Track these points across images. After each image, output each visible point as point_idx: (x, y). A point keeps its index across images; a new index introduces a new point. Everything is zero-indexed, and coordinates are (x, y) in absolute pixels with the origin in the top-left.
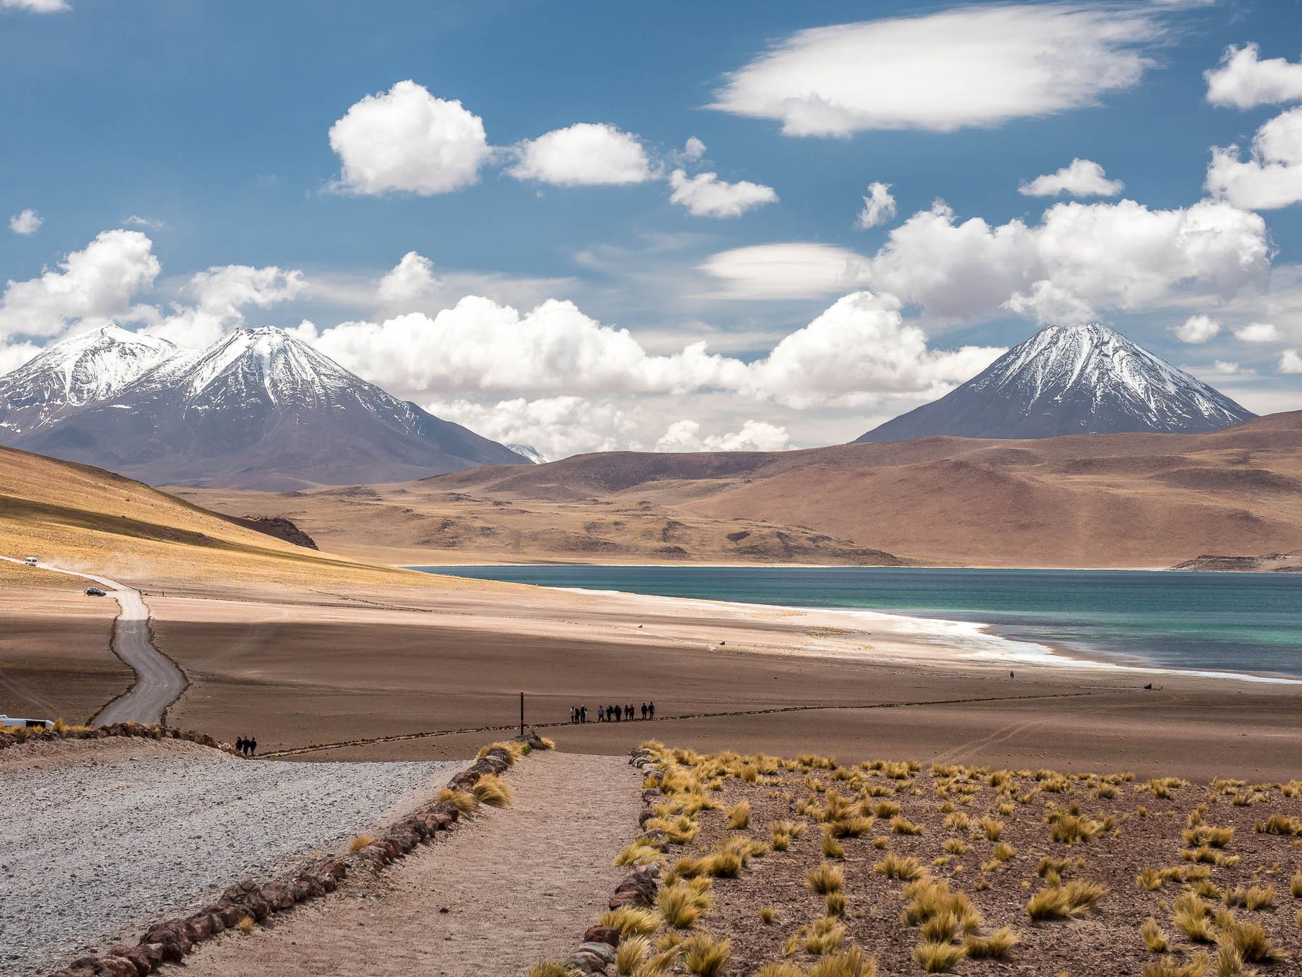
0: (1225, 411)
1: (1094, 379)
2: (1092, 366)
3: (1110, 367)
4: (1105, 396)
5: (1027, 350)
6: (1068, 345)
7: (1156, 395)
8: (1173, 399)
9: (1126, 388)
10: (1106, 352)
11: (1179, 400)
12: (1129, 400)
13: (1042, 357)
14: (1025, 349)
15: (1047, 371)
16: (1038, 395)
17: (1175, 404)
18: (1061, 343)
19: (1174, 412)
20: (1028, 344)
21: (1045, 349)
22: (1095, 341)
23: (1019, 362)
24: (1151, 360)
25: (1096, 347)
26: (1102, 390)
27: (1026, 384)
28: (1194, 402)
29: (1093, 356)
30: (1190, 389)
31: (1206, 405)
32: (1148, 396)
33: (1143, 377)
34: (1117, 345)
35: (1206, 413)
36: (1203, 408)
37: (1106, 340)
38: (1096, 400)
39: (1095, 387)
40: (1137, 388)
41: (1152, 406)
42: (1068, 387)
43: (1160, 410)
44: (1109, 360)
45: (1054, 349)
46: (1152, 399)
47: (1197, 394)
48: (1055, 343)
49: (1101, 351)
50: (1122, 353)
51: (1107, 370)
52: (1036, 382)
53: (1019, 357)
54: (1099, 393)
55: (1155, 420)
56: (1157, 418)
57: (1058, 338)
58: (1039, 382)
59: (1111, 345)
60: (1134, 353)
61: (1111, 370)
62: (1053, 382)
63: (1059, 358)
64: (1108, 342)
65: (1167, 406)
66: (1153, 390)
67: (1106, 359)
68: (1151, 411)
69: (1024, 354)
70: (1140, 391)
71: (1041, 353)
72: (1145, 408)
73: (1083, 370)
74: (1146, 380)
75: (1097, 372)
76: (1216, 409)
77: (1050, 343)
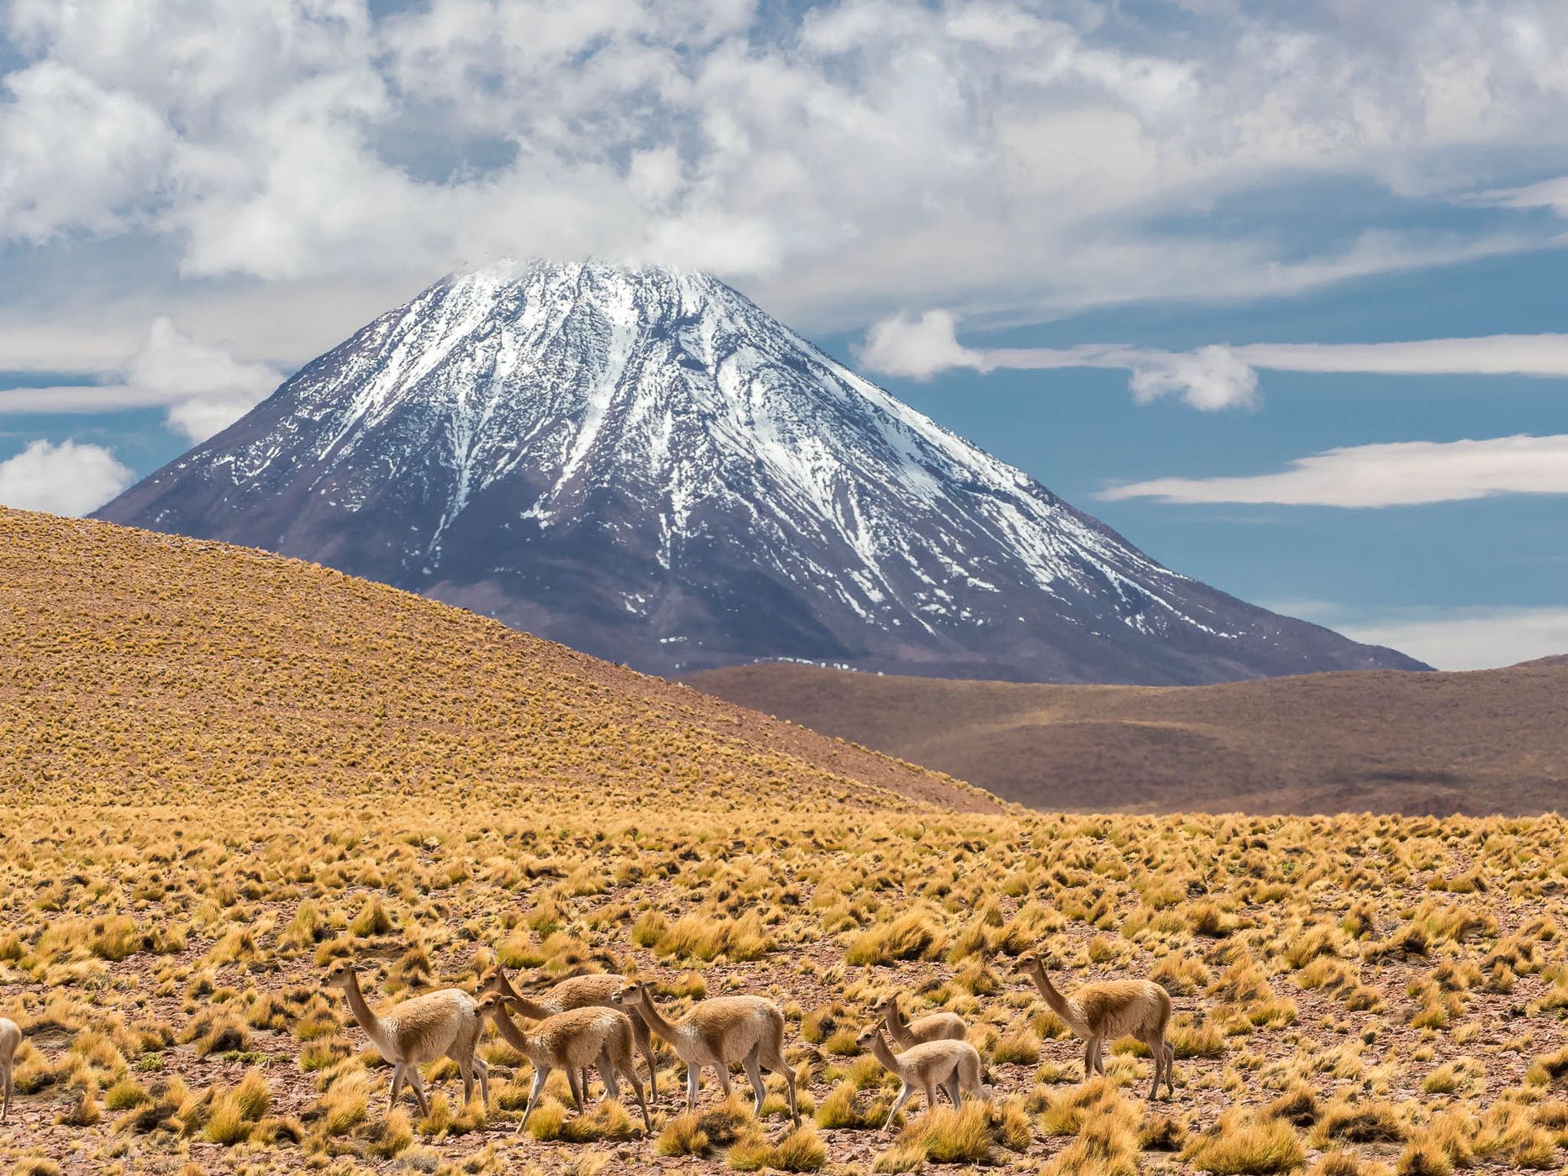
0: (1106, 569)
1: (659, 447)
2: (650, 401)
3: (709, 407)
4: (704, 509)
5: (409, 338)
6: (556, 325)
7: (874, 510)
8: (928, 524)
9: (770, 485)
10: (694, 352)
11: (950, 531)
12: (780, 521)
13: (466, 366)
14: (402, 336)
15: (488, 414)
16: (461, 501)
17: (940, 543)
18: (532, 317)
19: (938, 571)
20: (411, 318)
21: (476, 337)
22: (654, 313)
23: (385, 382)
24: (845, 386)
25: (660, 333)
26: (689, 486)
27: (417, 459)
28: (999, 533)
29: (651, 366)
30: (985, 490)
31: (1040, 548)
32: (848, 512)
33: (826, 442)
34: (729, 328)
35: (1044, 577)
36: (1030, 559)
37: (690, 308)
38: (671, 523)
39: (665, 478)
40: (807, 481)
41: (864, 545)
42: (568, 472)
43: (892, 563)
44: (703, 381)
45: (507, 337)
46: (861, 521)
47: (1009, 510)
48: (512, 317)
49: (678, 349)
50: (749, 355)
51: (703, 416)
52: (450, 454)
53: (382, 365)
54: (680, 499)
55: (876, 596)
56: (883, 590)
57: (521, 298)
58: (461, 452)
59: (707, 330)
60: (787, 360)
61: (714, 418)
62: (514, 454)
63: (527, 369)
64: (696, 319)
65: (917, 551)
66: (861, 490)
67: (693, 378)
68: (859, 565)
69: (400, 354)
70: (819, 493)
71: (461, 351)
72: (841, 557)
73: (617, 414)
74: (836, 455)
75: (668, 424)
76: (1073, 560)
77: (492, 316)
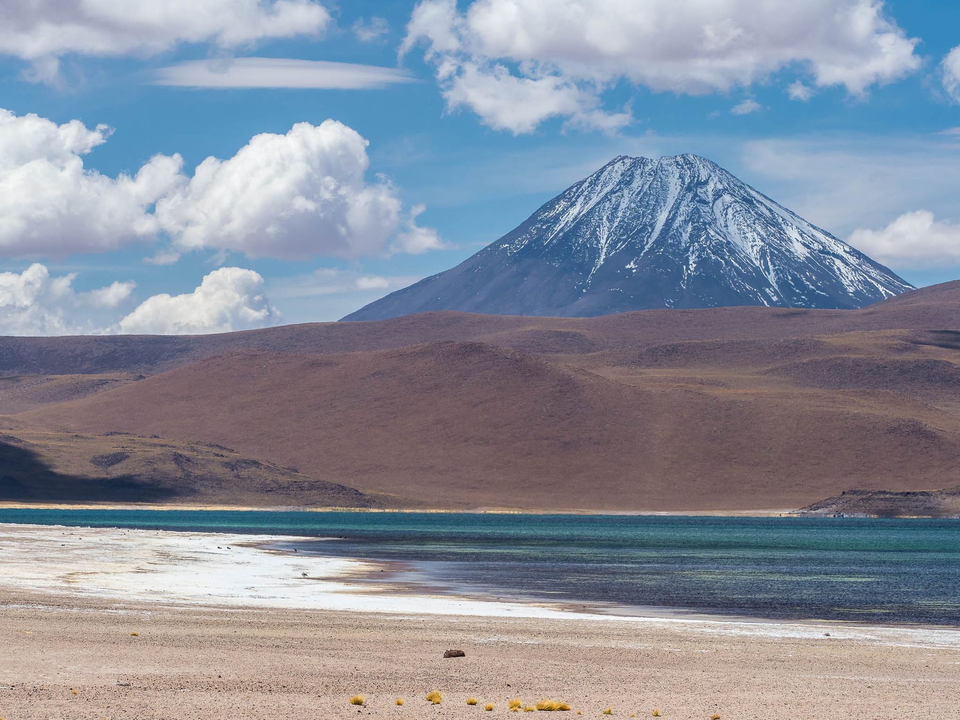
1: (685, 237)
2: (683, 218)
3: (708, 219)
4: (702, 263)
5: (586, 193)
6: (647, 186)
7: (777, 262)
8: (801, 268)
9: (732, 252)
10: (703, 196)
11: (811, 270)
12: (736, 269)
13: (607, 204)
14: (582, 192)
15: (616, 224)
16: (601, 261)
17: (806, 276)
18: (636, 184)
19: (803, 288)
20: (586, 184)
21: (613, 192)
22: (687, 181)
23: (574, 211)
24: (770, 210)
25: (689, 189)
26: (697, 253)
27: (584, 244)
28: (833, 271)
29: (685, 203)
30: (828, 253)
31: (850, 277)
32: (766, 263)
33: (759, 234)
34: (720, 186)
35: (851, 290)
36: (846, 282)
37: (703, 178)
38: (688, 269)
39: (687, 250)
40: (749, 251)
41: (772, 278)
42: (647, 248)
43: (783, 284)
44: (707, 209)
45: (626, 192)
46: (771, 267)
47: (838, 262)
48: (629, 183)
49: (696, 195)
50: (727, 198)
51: (705, 223)
52: (598, 242)
53: (573, 205)
54: (692, 258)
55: (775, 299)
56: (778, 296)
57: (632, 176)
58: (603, 241)
59: (710, 187)
60: (744, 199)
61: (710, 224)
62: (625, 241)
63: (633, 205)
64: (706, 183)
65: (795, 279)
66: (772, 254)
67: (704, 209)
68: (770, 286)
69: (581, 199)
70: (753, 254)
71: (606, 198)
72: (761, 282)
73: (668, 224)
74: (763, 240)
75: (689, 229)
76: (866, 282)
77: (619, 183)
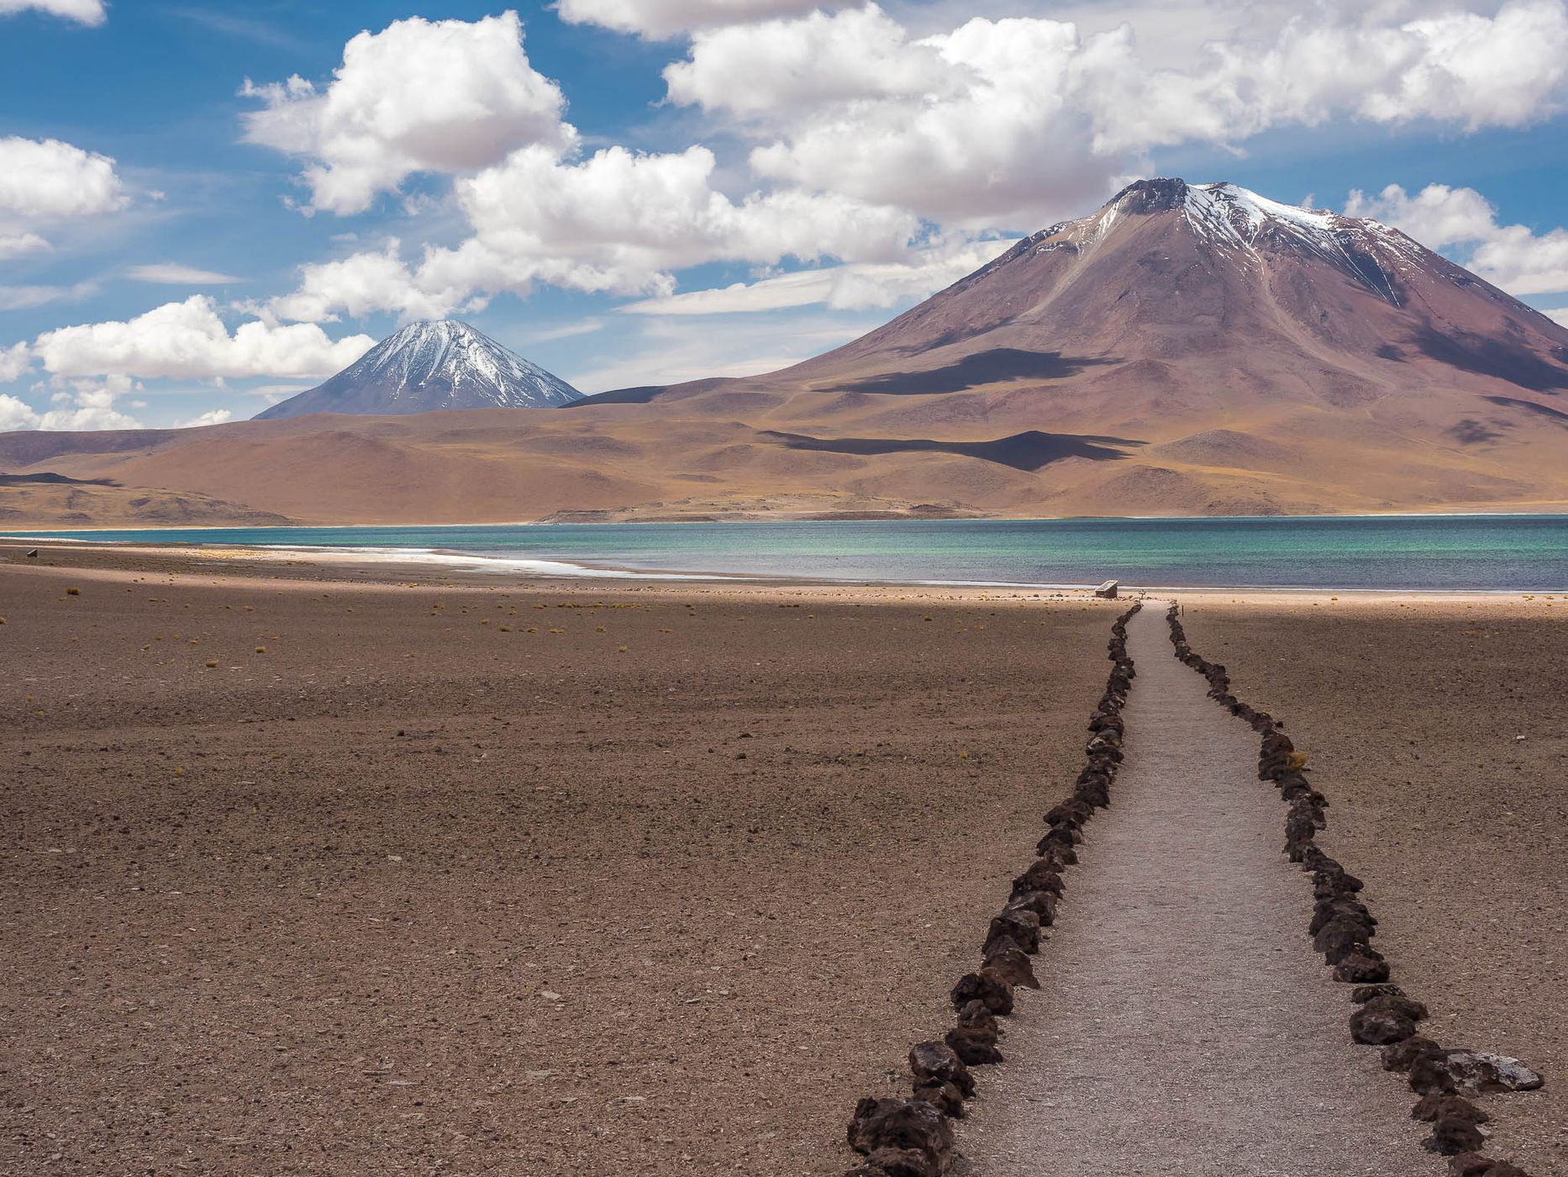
0: (564, 394)
1: (452, 367)
2: (451, 356)
3: (465, 357)
4: (462, 382)
5: (394, 342)
6: (429, 339)
7: (505, 381)
8: (519, 383)
9: (479, 375)
10: (462, 344)
11: (524, 385)
12: (482, 385)
13: (407, 349)
15: (412, 360)
16: (404, 381)
17: (521, 388)
18: (424, 337)
19: (520, 395)
20: (395, 337)
21: (410, 342)
22: (453, 334)
23: (390, 351)
24: (501, 351)
25: (454, 340)
26: (459, 376)
27: (394, 371)
28: (537, 386)
29: (451, 348)
30: (534, 375)
31: (547, 389)
32: (499, 382)
33: (494, 365)
34: (471, 338)
35: (547, 395)
36: (545, 391)
37: (462, 334)
38: (454, 385)
39: (454, 374)
40: (489, 374)
41: (502, 389)
42: (431, 374)
43: (509, 393)
44: (464, 351)
45: (418, 341)
46: (502, 384)
47: (539, 380)
48: (419, 337)
49: (458, 343)
50: (475, 345)
51: (464, 359)
52: (403, 370)
53: (387, 349)
54: (457, 379)
55: (504, 401)
56: (506, 400)
57: (421, 332)
58: (405, 370)
59: (466, 338)
60: (486, 345)
61: (466, 360)
62: (418, 369)
63: (422, 349)
64: (464, 336)
65: (516, 390)
66: (502, 376)
67: (462, 351)
68: (501, 394)
69: (392, 346)
70: (492, 377)
71: (407, 345)
72: (497, 392)
74: (497, 368)
75: (455, 362)
76: (556, 391)
77: (414, 336)
